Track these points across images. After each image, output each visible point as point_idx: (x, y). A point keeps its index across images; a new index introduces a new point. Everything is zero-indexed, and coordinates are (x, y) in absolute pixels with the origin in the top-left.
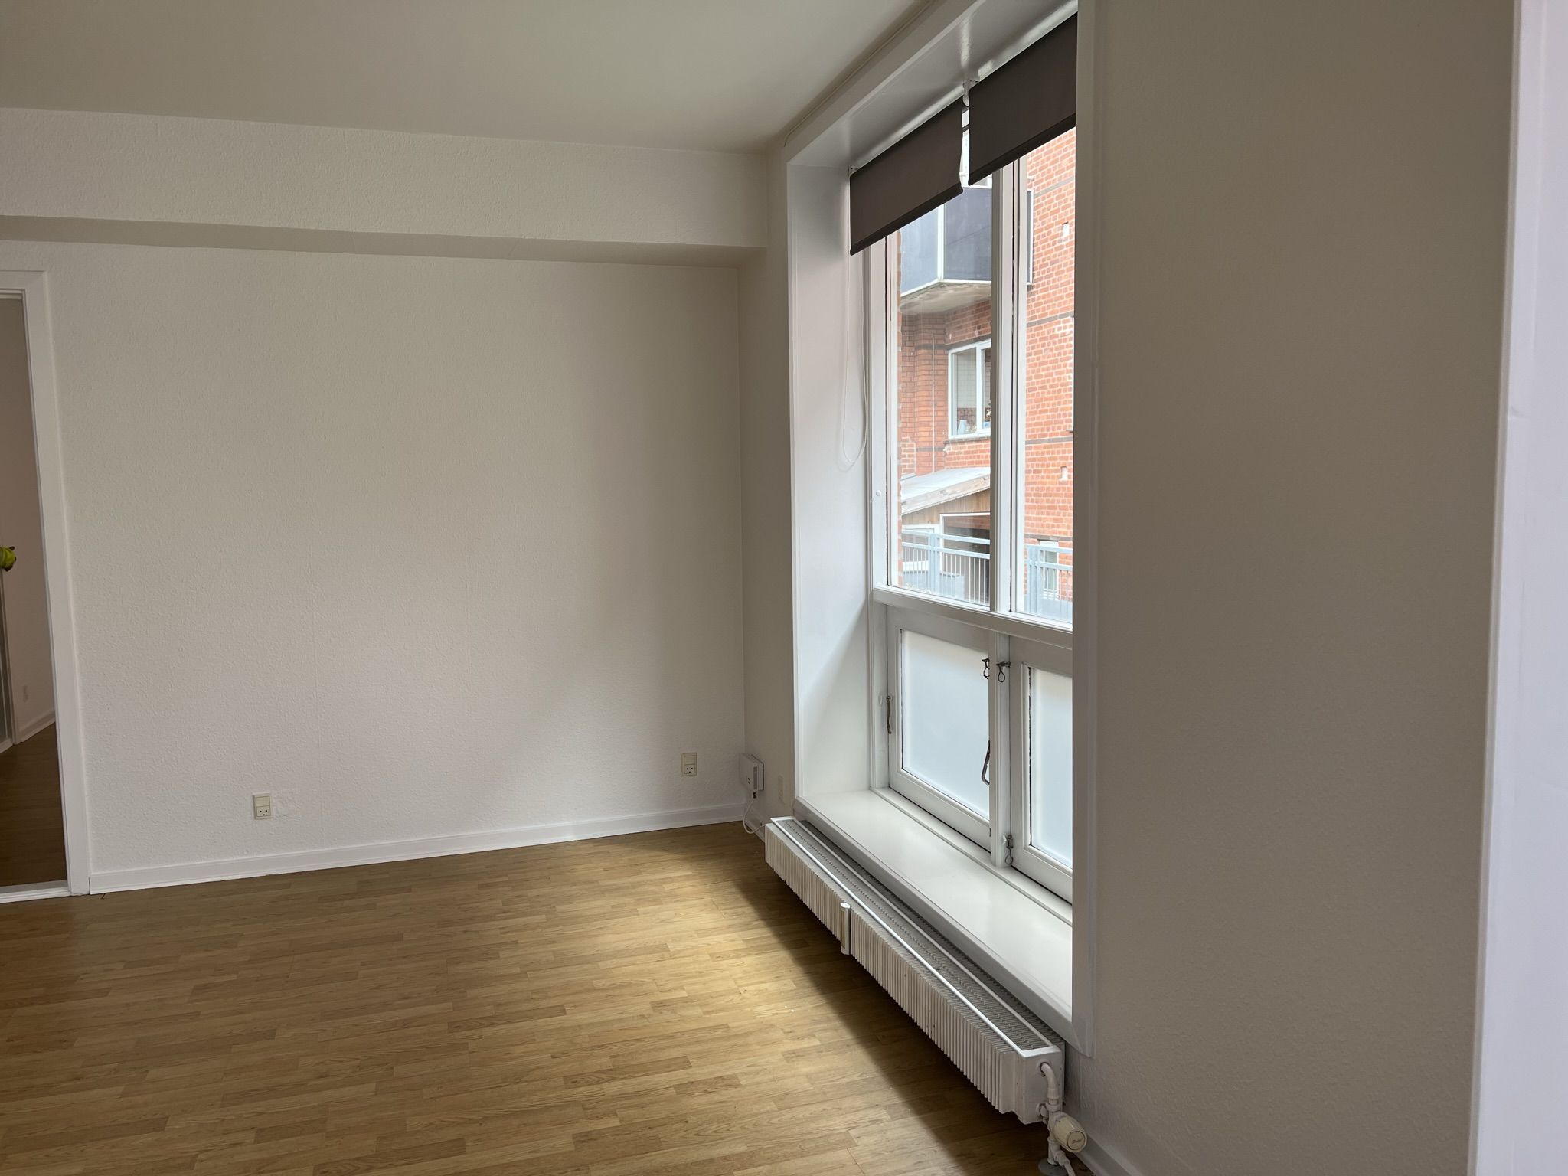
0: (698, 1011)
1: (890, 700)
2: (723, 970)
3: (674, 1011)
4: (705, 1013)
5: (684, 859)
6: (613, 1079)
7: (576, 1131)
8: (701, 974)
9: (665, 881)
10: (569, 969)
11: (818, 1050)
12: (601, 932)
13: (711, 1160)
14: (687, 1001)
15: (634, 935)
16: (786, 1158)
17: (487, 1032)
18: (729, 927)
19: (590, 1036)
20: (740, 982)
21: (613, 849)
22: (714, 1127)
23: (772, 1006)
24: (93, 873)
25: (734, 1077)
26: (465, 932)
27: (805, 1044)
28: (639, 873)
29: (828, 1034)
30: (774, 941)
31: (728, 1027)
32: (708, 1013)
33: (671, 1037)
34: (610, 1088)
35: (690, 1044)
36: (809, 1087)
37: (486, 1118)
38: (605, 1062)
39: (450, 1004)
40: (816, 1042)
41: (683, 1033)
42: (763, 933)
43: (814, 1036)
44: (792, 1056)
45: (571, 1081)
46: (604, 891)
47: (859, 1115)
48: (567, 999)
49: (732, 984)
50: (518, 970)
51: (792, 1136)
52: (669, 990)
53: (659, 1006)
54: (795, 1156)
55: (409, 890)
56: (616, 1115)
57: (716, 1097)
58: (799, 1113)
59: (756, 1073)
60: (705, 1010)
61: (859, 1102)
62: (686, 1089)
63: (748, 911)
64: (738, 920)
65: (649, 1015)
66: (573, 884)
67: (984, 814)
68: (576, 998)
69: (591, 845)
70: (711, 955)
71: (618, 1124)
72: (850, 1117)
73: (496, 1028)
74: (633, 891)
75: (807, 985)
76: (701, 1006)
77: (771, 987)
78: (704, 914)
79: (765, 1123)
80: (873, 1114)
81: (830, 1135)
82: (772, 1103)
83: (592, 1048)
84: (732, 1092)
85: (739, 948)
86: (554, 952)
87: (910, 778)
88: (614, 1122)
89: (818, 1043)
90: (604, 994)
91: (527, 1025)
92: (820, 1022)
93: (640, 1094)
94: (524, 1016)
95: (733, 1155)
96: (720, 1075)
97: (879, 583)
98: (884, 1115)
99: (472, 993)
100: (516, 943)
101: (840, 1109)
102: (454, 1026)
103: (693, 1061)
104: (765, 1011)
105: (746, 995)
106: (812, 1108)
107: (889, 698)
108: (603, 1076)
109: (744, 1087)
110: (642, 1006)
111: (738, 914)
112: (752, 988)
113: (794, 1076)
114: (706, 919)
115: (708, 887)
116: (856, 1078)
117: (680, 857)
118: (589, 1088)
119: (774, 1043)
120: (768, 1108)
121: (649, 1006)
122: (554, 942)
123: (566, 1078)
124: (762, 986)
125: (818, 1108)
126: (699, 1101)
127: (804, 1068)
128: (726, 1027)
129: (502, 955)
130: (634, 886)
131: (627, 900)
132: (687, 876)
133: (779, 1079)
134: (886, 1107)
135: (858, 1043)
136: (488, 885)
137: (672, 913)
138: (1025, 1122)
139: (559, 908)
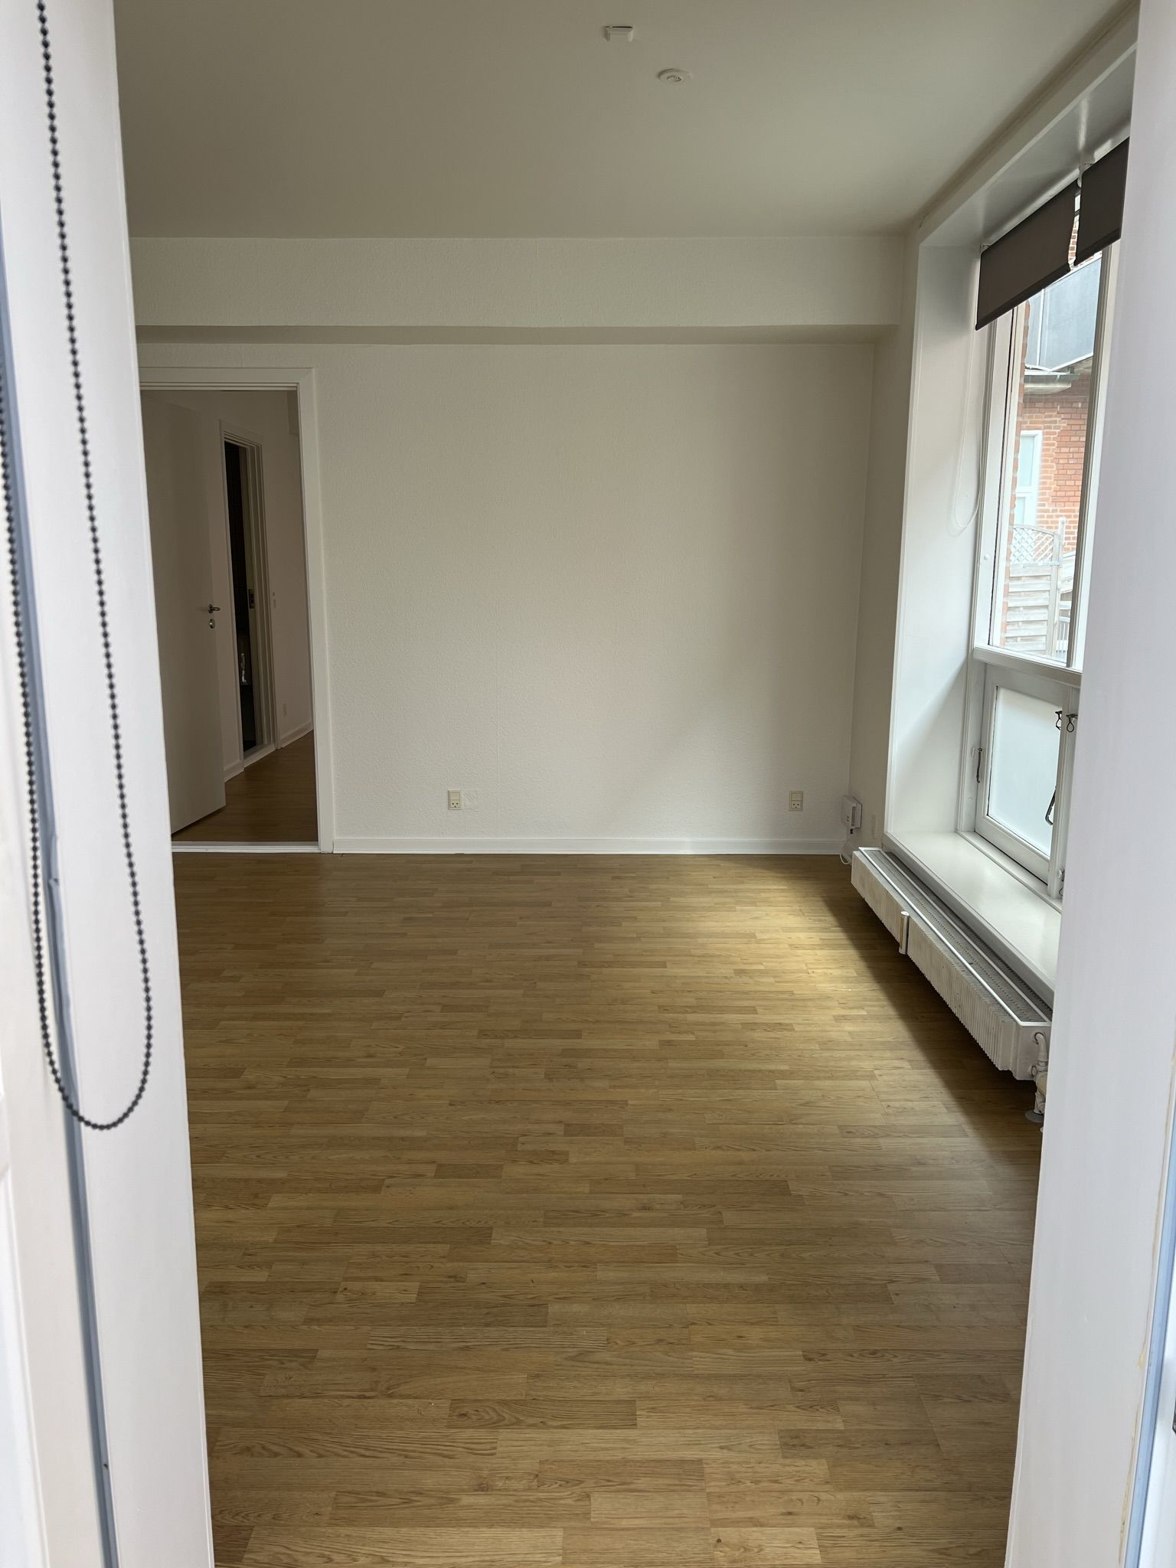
0: (772, 980)
1: (982, 752)
2: (797, 956)
3: (751, 977)
4: (776, 982)
5: (785, 877)
6: (695, 1012)
7: (661, 1039)
8: (778, 957)
9: (763, 891)
10: (673, 940)
11: (864, 1018)
12: (703, 919)
13: (760, 1071)
14: (763, 973)
15: (729, 924)
16: (818, 1078)
17: (605, 971)
18: (810, 928)
19: (683, 983)
20: (810, 966)
21: (724, 864)
22: (768, 1052)
23: (833, 985)
24: (336, 838)
25: (791, 1024)
26: (598, 906)
27: (854, 1012)
28: (742, 883)
29: (876, 1009)
30: (846, 942)
31: (793, 994)
32: (779, 982)
33: (747, 993)
34: (691, 1017)
35: (760, 999)
36: (849, 1039)
37: (597, 1021)
38: (690, 1000)
39: (581, 950)
40: (864, 1013)
41: (756, 992)
42: (839, 936)
43: (863, 1009)
44: (839, 1019)
45: (663, 1009)
46: (710, 892)
47: (885, 1062)
48: (669, 958)
49: (803, 966)
50: (635, 936)
51: (826, 1067)
52: (751, 964)
53: (740, 972)
54: (826, 1078)
55: (559, 874)
56: (693, 1033)
57: (772, 1035)
58: (837, 1054)
59: (809, 1025)
60: (777, 980)
61: (888, 1054)
62: (752, 1026)
63: (829, 919)
64: (818, 925)
65: (732, 977)
66: (686, 885)
67: (1046, 850)
68: (677, 958)
69: (706, 859)
70: (790, 945)
71: (694, 1039)
72: (876, 1063)
73: (611, 969)
74: (734, 894)
75: (867, 974)
76: (775, 977)
77: (837, 972)
78: (791, 917)
79: (807, 1056)
80: (897, 1063)
81: (858, 1071)
82: (817, 1045)
83: (683, 991)
84: (786, 1033)
85: (816, 943)
86: (664, 927)
87: (992, 822)
88: (691, 1038)
89: (866, 1014)
90: (697, 959)
91: (636, 971)
92: (870, 1000)
93: (713, 1024)
94: (634, 965)
95: (778, 1070)
96: (778, 1022)
97: (980, 642)
98: (906, 1065)
99: (597, 945)
100: (636, 918)
101: (871, 1057)
102: (582, 964)
103: (760, 1010)
104: (826, 987)
105: (813, 975)
106: (848, 1053)
107: (981, 750)
108: (688, 1009)
109: (796, 1032)
110: (726, 970)
111: (820, 921)
112: (820, 971)
113: (839, 1031)
114: (792, 921)
115: (799, 899)
116: (890, 1039)
117: (783, 875)
118: (676, 1015)
119: (828, 1008)
120: (812, 1047)
121: (732, 971)
122: (664, 921)
123: (659, 1007)
124: (830, 971)
125: (853, 1053)
126: (758, 1035)
127: (849, 1027)
128: (792, 993)
129: (624, 924)
130: (736, 891)
131: (728, 900)
132: (782, 889)
133: (826, 1031)
134: (909, 1061)
135: (899, 1018)
136: (619, 878)
137: (765, 913)
138: (1018, 1078)
139: (672, 899)
